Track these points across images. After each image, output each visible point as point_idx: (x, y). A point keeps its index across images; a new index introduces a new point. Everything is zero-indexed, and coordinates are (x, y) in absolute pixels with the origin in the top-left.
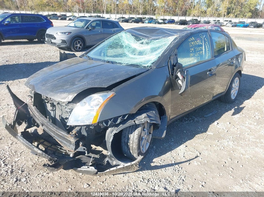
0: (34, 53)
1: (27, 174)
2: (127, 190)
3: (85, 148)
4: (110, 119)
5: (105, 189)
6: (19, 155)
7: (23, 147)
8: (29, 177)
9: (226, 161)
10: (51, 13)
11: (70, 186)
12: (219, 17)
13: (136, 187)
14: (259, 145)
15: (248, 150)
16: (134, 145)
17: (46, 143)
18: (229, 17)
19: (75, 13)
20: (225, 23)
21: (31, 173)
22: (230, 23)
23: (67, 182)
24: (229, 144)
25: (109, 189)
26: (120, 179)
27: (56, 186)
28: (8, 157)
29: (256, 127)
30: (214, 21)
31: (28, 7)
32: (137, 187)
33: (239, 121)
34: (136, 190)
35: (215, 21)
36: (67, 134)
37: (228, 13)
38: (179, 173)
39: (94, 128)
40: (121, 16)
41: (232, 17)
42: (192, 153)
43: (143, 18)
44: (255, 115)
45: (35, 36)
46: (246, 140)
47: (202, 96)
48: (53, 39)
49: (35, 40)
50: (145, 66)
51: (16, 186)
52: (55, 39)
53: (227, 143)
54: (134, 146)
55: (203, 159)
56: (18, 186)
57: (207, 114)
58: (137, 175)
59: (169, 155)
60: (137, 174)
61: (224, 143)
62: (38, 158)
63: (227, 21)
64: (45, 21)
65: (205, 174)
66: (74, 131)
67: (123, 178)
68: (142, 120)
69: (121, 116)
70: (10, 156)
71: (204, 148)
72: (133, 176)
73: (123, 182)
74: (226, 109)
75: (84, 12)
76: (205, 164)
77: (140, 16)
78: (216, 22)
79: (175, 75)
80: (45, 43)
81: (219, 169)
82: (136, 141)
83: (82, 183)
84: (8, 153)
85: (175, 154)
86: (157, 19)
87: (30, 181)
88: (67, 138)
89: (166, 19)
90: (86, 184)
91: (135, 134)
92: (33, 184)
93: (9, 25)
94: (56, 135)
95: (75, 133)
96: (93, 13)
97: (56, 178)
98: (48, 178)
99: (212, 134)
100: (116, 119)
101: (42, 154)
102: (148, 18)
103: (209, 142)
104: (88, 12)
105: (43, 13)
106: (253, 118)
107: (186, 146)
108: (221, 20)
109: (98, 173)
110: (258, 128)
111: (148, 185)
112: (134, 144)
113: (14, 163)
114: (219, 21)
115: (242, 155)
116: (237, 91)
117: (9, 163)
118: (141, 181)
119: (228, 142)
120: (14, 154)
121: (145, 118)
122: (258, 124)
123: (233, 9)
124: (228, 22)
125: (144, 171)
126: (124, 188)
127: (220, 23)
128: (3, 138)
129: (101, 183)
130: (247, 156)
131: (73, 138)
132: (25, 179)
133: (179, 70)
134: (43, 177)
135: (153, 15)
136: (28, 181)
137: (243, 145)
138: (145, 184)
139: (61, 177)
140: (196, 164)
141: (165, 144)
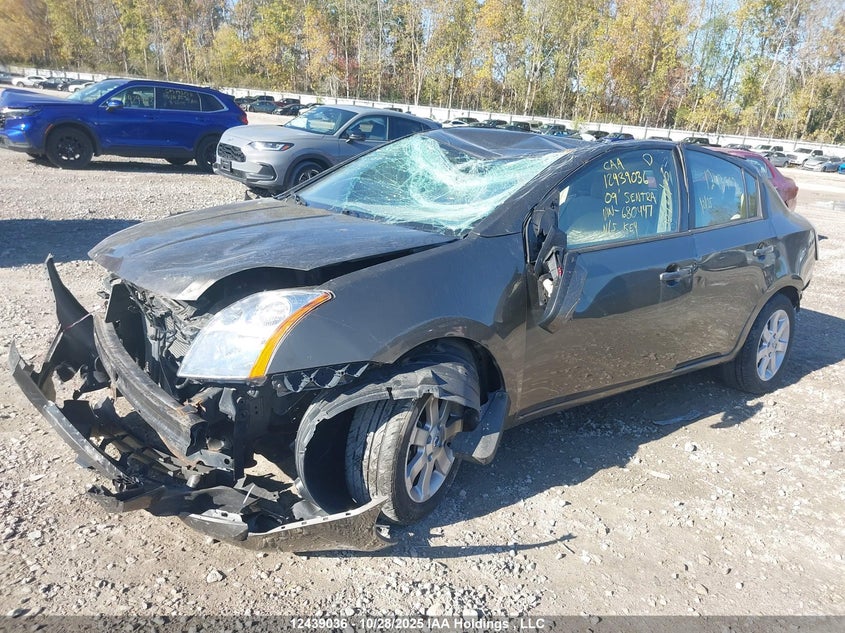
0: (176, 198)
1: (51, 521)
2: (338, 606)
3: (229, 458)
4: (308, 372)
5: (269, 595)
6: (44, 467)
7: (63, 447)
8: (51, 530)
9: (690, 564)
10: (255, 93)
11: (165, 572)
12: (782, 137)
13: (367, 601)
14: (820, 529)
15: (776, 540)
16: (380, 466)
17: (129, 441)
18: (815, 138)
19: (327, 98)
20: (801, 158)
21: (60, 521)
22: (818, 159)
23: (161, 557)
24: (714, 513)
25: (282, 594)
26: (325, 571)
27: (123, 565)
28: (9, 467)
29: (825, 474)
30: (763, 147)
31: (193, 70)
32: (371, 600)
33: (771, 449)
34: (364, 609)
35: (768, 147)
36: (175, 405)
37: (812, 127)
38: (523, 578)
39: (258, 395)
40: (466, 116)
41: (826, 141)
42: (583, 526)
43: (533, 126)
44: (831, 437)
45: (192, 149)
46: (779, 508)
47: (652, 356)
48: (236, 160)
49: (190, 163)
50: (451, 230)
51: (6, 549)
52: (243, 158)
53: (707, 510)
54: (381, 471)
55: (611, 549)
56: (13, 551)
57: (666, 419)
58: (383, 565)
59: (503, 523)
60: (382, 562)
61: (699, 509)
62: (97, 480)
63: (808, 151)
64: (226, 109)
65: (609, 593)
66: (197, 399)
67: (337, 570)
68: (416, 390)
69: (345, 364)
70: (17, 465)
71: (627, 517)
72: (369, 569)
73: (332, 580)
74: (737, 410)
75: (353, 95)
76: (615, 563)
77: (524, 118)
78: (770, 150)
79: (540, 263)
80: (215, 170)
81: (659, 584)
82: (389, 454)
83: (203, 568)
84: (13, 458)
85: (524, 523)
86: (575, 132)
87: (52, 540)
88: (172, 416)
89: (607, 134)
90: (215, 572)
91: (388, 433)
92: (57, 551)
93: (118, 111)
94: (145, 407)
95: (198, 404)
96: (382, 100)
97: (130, 544)
98: (108, 540)
99: (667, 477)
100: (325, 373)
101: (104, 466)
102: (549, 126)
103: (649, 499)
104: (364, 97)
105: (233, 91)
106: (822, 446)
107: (567, 503)
108: (789, 146)
109: (250, 534)
110: (830, 477)
111: (409, 601)
112: (382, 464)
113: (22, 485)
114: (781, 149)
115: (749, 553)
116: (782, 356)
117: (7, 485)
118: (388, 586)
119: (714, 506)
120: (32, 461)
121: (425, 381)
122: (833, 466)
123: (829, 116)
124: (810, 155)
125: (408, 559)
126: (329, 599)
127: (784, 156)
128: (13, 415)
129: (264, 576)
130: (767, 558)
131: (187, 417)
132: (38, 534)
133: (553, 248)
134: (94, 534)
135: (567, 118)
136: (47, 541)
137: (764, 523)
138: (399, 596)
139: (146, 543)
140: (587, 560)
141: (499, 489)
